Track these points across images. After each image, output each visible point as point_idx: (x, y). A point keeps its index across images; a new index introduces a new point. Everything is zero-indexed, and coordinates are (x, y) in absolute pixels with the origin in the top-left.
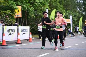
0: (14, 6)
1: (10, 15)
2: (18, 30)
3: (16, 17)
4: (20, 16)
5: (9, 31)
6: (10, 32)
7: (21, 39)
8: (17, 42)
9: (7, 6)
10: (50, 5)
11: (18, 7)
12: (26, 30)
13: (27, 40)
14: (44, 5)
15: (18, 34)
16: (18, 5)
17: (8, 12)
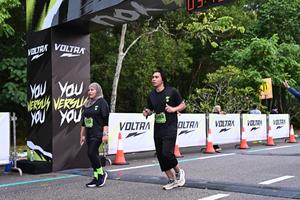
1: (251, 95)
3: (263, 97)
4: (270, 96)
8: (266, 143)
9: (246, 80)
12: (283, 121)
13: (286, 139)
15: (268, 129)
16: (265, 77)
17: (248, 90)
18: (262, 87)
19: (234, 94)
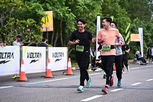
0: (41, 12)
1: (32, 27)
2: (47, 53)
3: (44, 30)
4: (51, 29)
5: (31, 55)
6: (33, 58)
7: (52, 70)
8: (45, 76)
9: (28, 12)
10: (103, 10)
11: (47, 13)
12: (61, 54)
13: (64, 71)
14: (93, 8)
17: (29, 22)
18: (43, 19)
19: (15, 26)
